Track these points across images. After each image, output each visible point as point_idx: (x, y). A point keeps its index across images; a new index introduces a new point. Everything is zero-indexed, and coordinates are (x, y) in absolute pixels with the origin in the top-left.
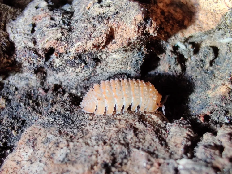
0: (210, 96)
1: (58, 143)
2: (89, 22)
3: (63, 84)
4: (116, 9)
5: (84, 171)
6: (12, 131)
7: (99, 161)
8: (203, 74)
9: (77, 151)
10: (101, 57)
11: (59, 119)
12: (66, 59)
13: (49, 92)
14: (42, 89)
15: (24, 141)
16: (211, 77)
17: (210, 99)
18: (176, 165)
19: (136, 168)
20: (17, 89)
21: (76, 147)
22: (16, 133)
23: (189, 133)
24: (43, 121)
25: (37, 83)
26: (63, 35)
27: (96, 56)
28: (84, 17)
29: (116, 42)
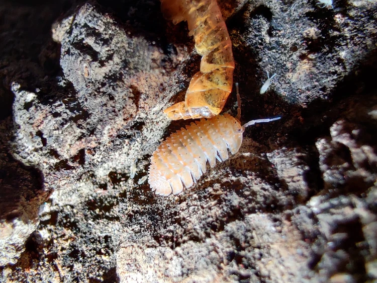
0: (293, 80)
1: (163, 255)
2: (101, 94)
3: (117, 168)
4: (121, 58)
5: (213, 275)
6: (101, 257)
7: (221, 254)
8: (268, 53)
9: (190, 254)
10: (141, 118)
11: (144, 221)
12: (104, 149)
13: (108, 187)
14: (99, 189)
15: (124, 268)
16: (280, 52)
17: (296, 85)
18: (309, 211)
19: (265, 237)
20: (72, 207)
21: (186, 250)
22: (107, 257)
23: (299, 154)
24: (129, 235)
25: (89, 186)
26: (82, 128)
27: (134, 122)
28: (90, 89)
29: (148, 97)
